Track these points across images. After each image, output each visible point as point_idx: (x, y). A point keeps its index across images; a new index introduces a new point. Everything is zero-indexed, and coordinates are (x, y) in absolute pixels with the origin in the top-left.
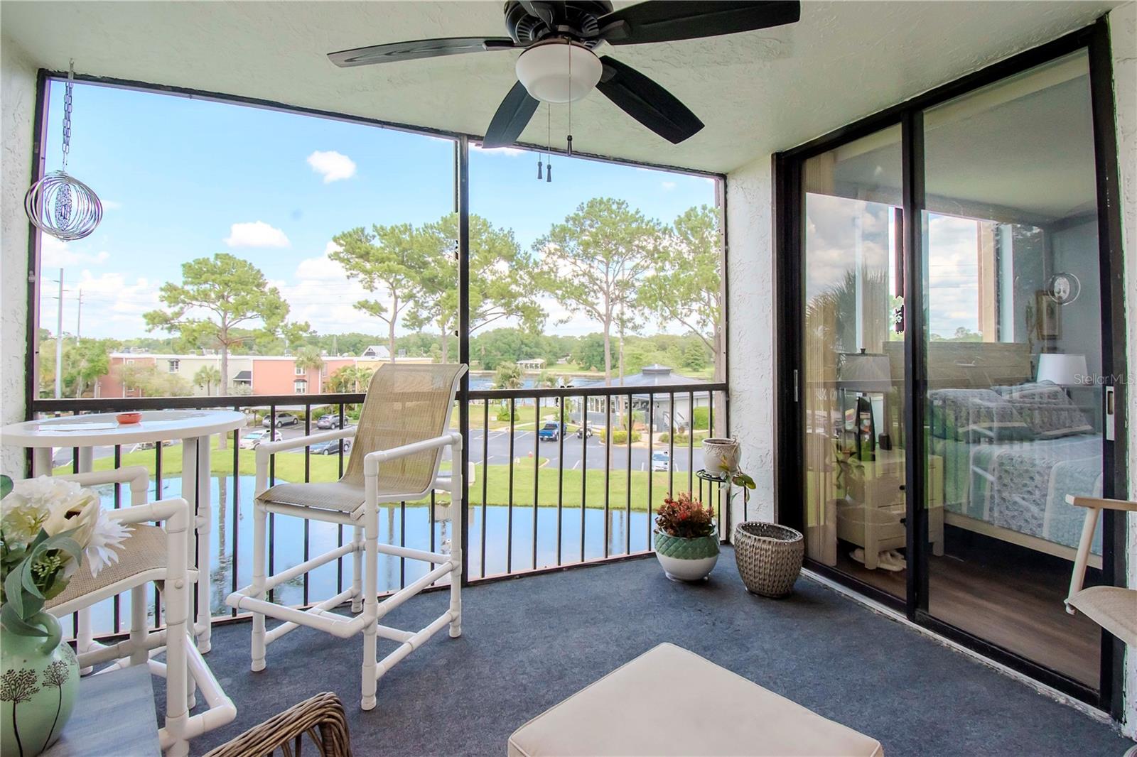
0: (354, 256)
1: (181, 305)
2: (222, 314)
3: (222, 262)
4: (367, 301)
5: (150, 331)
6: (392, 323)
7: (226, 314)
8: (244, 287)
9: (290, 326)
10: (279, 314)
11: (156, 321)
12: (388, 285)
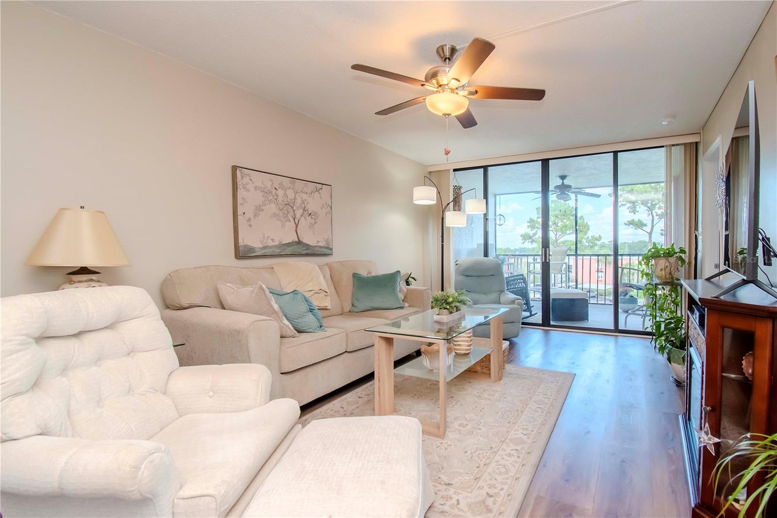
0: (625, 192)
1: (536, 229)
2: (555, 232)
3: (554, 205)
4: (633, 220)
5: (523, 243)
6: (650, 234)
7: (557, 233)
8: (564, 217)
9: (590, 238)
10: (583, 231)
11: (526, 238)
12: (646, 208)
